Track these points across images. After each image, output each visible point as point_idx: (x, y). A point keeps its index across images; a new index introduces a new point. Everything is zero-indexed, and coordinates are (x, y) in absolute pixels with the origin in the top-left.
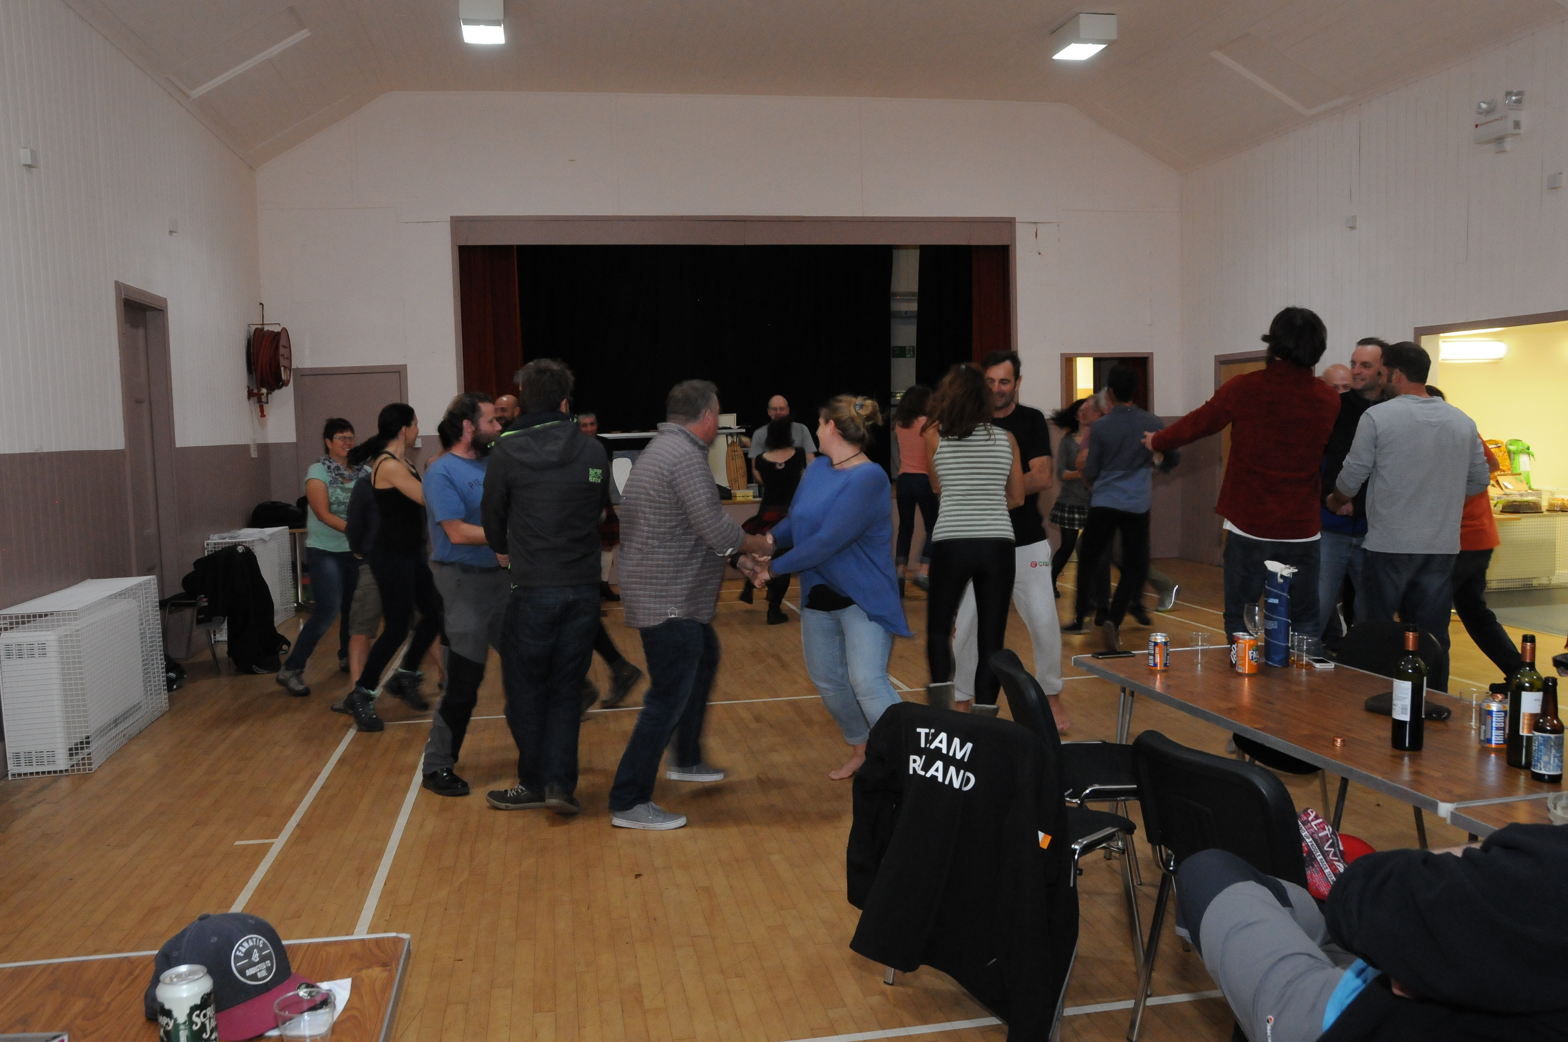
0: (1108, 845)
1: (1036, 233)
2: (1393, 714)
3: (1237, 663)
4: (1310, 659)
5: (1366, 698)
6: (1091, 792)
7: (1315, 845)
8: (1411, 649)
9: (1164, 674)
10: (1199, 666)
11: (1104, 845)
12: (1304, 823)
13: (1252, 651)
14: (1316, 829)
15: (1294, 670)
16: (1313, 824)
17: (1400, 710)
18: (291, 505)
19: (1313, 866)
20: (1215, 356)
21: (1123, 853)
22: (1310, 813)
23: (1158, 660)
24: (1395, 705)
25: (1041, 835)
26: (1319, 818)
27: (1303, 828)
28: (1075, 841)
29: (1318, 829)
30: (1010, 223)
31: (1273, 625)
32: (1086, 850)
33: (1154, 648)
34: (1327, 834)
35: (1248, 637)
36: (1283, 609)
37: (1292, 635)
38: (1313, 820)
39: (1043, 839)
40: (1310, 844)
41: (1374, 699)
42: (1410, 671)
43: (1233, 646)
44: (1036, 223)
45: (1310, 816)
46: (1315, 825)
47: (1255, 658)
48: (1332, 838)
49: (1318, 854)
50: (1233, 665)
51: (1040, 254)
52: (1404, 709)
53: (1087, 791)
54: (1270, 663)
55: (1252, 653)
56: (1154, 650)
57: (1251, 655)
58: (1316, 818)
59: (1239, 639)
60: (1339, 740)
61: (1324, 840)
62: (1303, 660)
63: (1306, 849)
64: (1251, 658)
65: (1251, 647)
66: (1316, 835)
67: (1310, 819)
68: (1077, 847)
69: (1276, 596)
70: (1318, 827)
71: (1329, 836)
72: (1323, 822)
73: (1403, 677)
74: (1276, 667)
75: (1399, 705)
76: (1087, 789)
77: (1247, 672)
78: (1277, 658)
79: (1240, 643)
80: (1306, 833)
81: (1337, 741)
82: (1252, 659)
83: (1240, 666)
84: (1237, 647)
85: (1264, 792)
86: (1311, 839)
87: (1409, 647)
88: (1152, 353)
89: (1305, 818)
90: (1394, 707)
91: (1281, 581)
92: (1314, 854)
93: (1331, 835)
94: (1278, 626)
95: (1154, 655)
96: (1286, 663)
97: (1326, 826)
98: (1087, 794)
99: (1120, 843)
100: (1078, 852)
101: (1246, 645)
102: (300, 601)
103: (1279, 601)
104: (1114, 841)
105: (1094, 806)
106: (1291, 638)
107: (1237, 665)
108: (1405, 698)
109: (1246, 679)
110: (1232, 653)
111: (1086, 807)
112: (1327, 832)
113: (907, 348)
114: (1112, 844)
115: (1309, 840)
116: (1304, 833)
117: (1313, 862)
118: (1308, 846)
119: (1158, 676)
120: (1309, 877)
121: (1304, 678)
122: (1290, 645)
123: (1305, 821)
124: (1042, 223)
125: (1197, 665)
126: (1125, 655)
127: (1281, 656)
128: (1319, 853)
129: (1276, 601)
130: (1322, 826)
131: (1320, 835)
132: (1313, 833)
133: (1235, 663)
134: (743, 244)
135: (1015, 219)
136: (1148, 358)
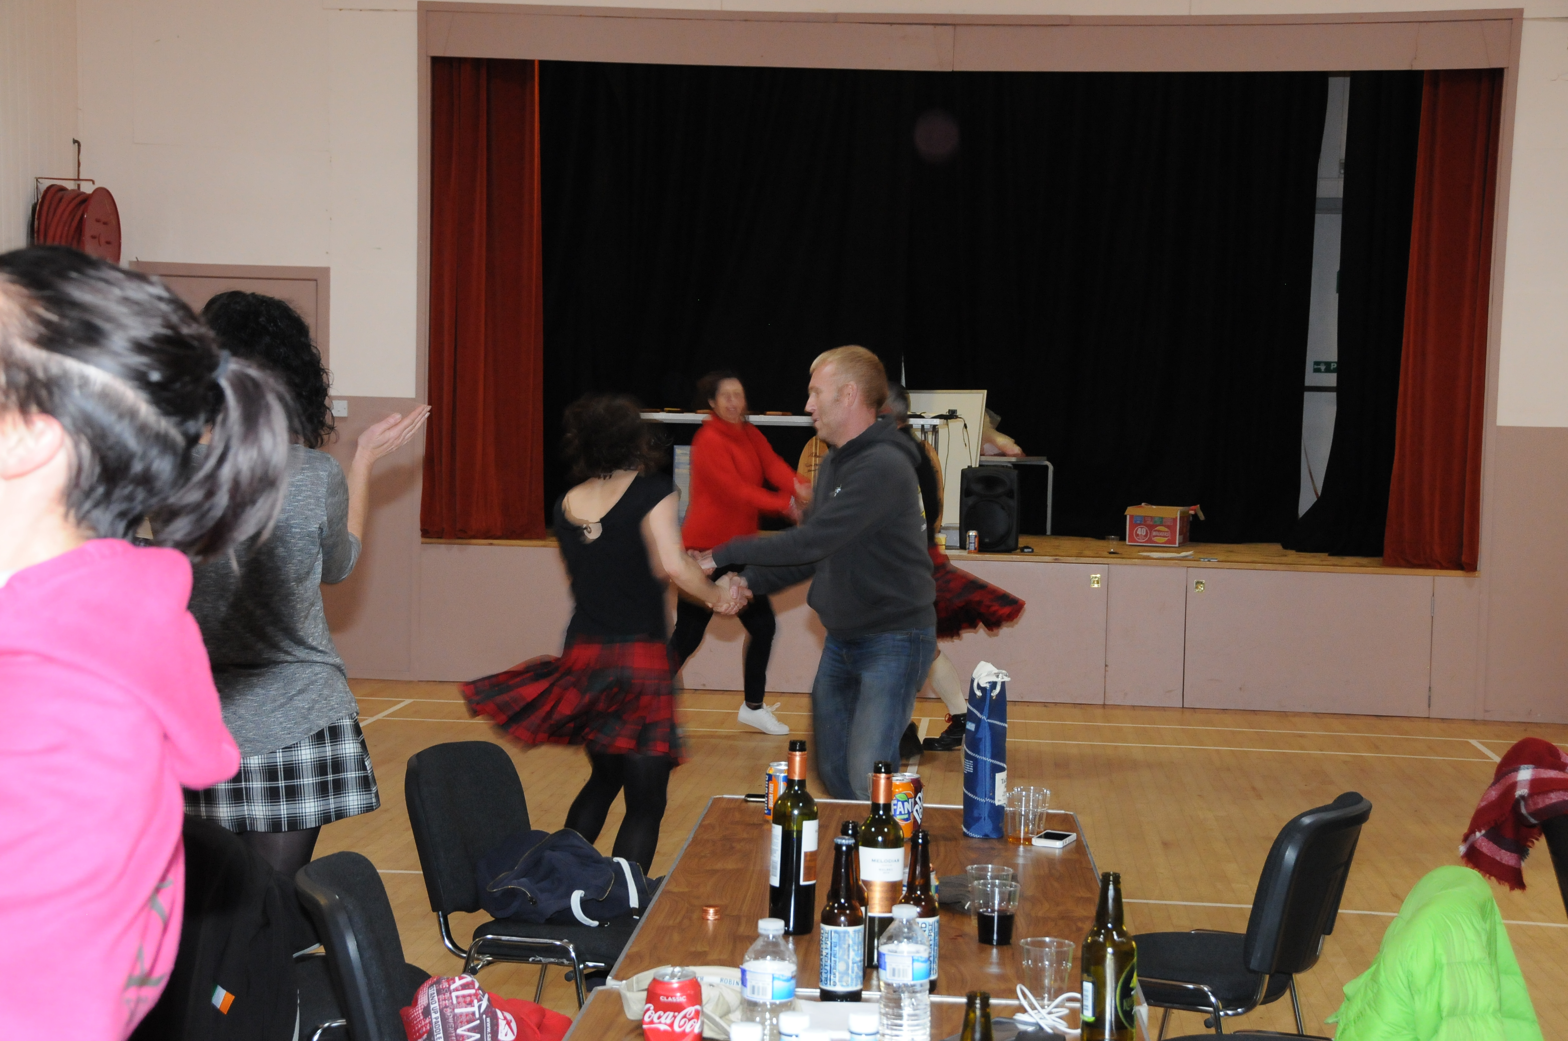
7: (440, 1023)
12: (440, 992)
16: (454, 994)
22: (455, 981)
25: (222, 992)
27: (436, 998)
29: (458, 1003)
30: (1509, 20)
34: (473, 1014)
38: (457, 990)
39: (225, 999)
40: (434, 1021)
45: (454, 983)
46: (457, 997)
48: (481, 1019)
58: (464, 987)
60: (711, 912)
61: (464, 1019)
63: (428, 1027)
66: (448, 1010)
67: (453, 987)
70: (462, 999)
71: (477, 1016)
80: (437, 1004)
81: (708, 912)
86: (438, 1015)
89: (446, 986)
92: (434, 1035)
93: (481, 1014)
94: (974, 769)
97: (478, 1002)
103: (976, 727)
108: (775, 851)
112: (475, 1009)
116: (433, 1006)
118: (431, 1023)
123: (443, 989)
128: (441, 1035)
129: (973, 728)
130: (468, 999)
131: (457, 1011)
132: (446, 1007)
134: (948, 69)
135: (1520, 11)
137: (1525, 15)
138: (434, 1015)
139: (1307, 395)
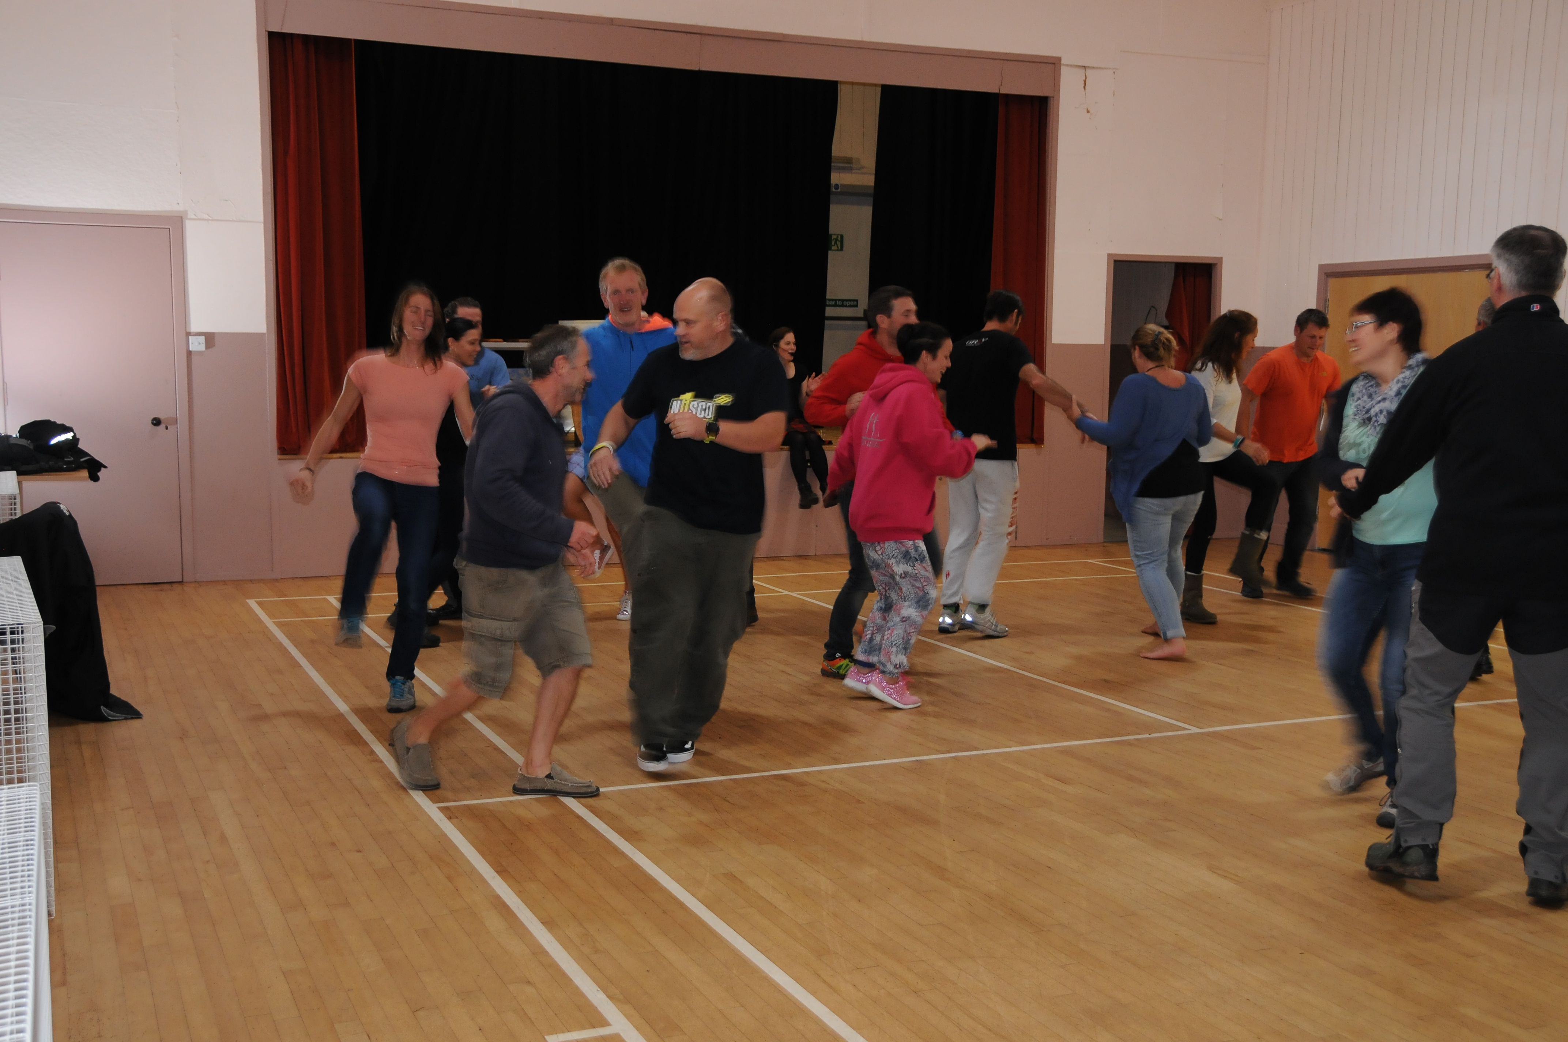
1: (1085, 81)
20: (1319, 265)
30: (1054, 64)
44: (1085, 67)
51: (1088, 112)
88: (1221, 259)
113: (834, 237)
124: (1092, 67)
134: (695, 68)
135: (1059, 59)
136: (1215, 264)
137: (1063, 62)
139: (827, 322)
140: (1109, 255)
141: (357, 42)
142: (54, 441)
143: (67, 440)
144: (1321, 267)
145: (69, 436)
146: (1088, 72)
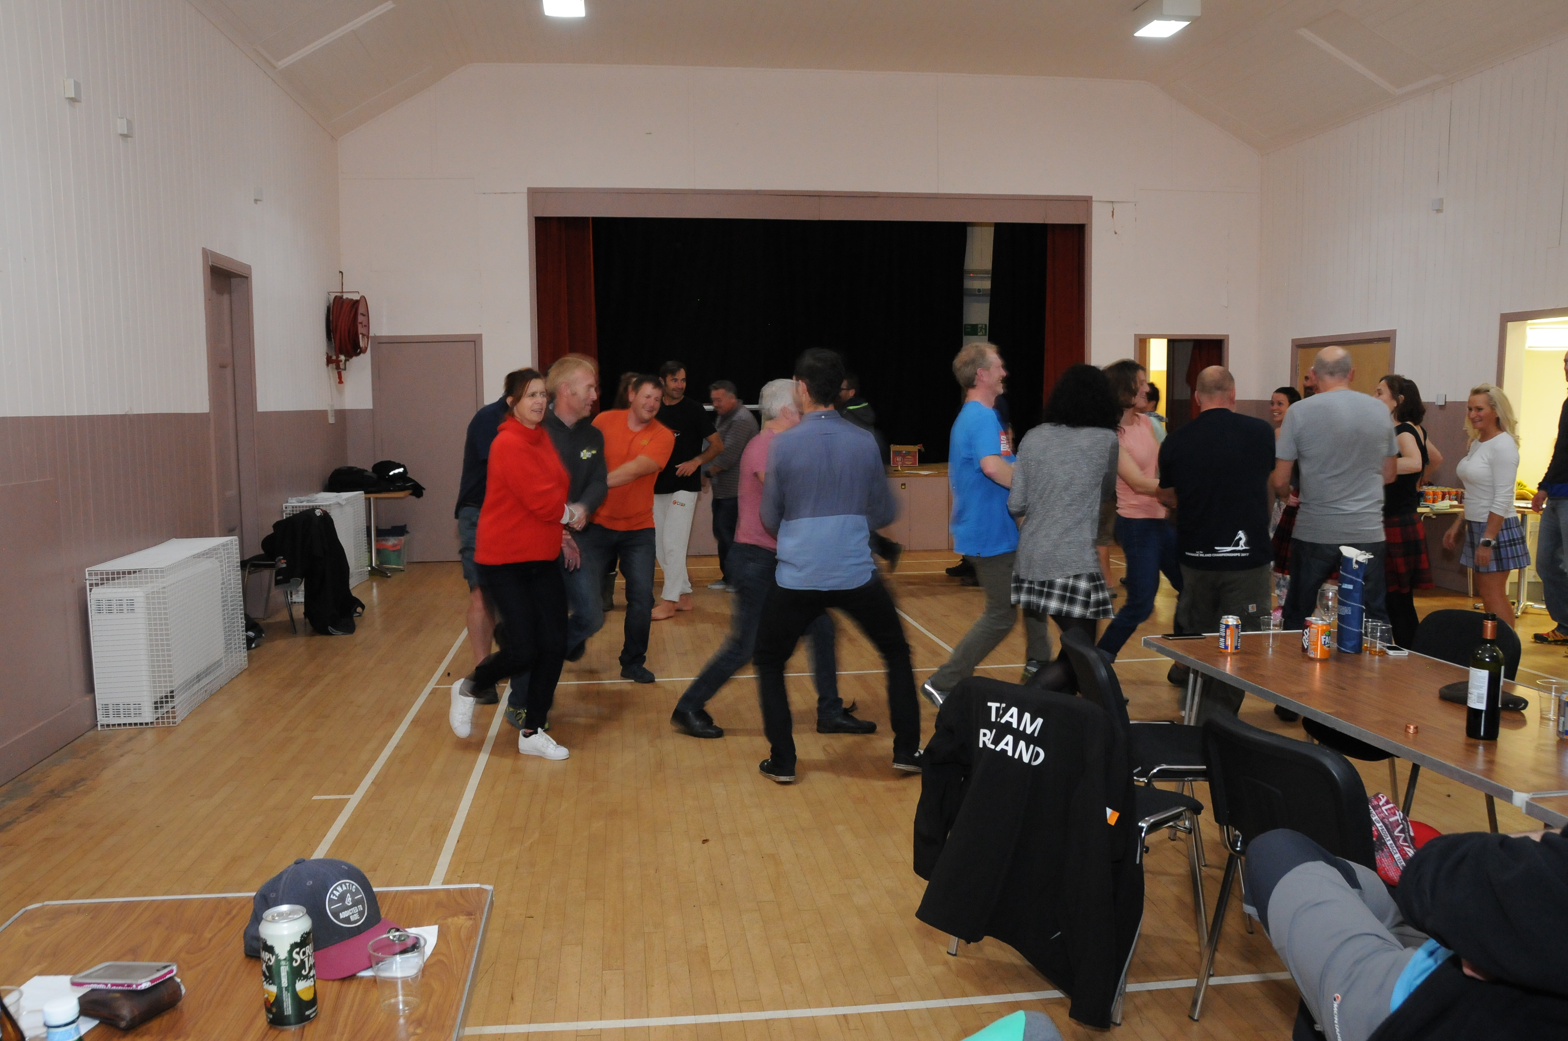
0: (1175, 823)
1: (1113, 212)
2: (1468, 702)
3: (1309, 648)
4: (1384, 646)
5: (1440, 686)
6: (1158, 771)
7: (1385, 830)
8: (1489, 638)
9: (1234, 657)
10: (1270, 649)
11: (1171, 824)
12: (1375, 808)
13: (1325, 637)
14: (1387, 814)
15: (1366, 656)
16: (1384, 808)
17: (1476, 698)
18: (367, 471)
19: (1382, 850)
20: (1292, 340)
21: (1190, 833)
22: (1381, 798)
23: (1229, 642)
24: (1470, 693)
25: (1109, 811)
26: (1390, 803)
27: (1374, 812)
28: (1142, 819)
29: (1389, 814)
30: (1086, 202)
31: (1346, 611)
32: (1153, 828)
33: (1226, 631)
34: (1398, 820)
35: (1320, 622)
36: (1357, 595)
37: (1365, 621)
38: (1383, 805)
39: (1111, 816)
40: (1380, 828)
41: (1448, 687)
42: (1487, 660)
43: (1306, 630)
44: (1113, 202)
45: (1381, 800)
46: (1386, 810)
47: (1327, 644)
48: (1402, 824)
49: (1387, 839)
50: (1305, 650)
51: (1116, 233)
52: (1480, 697)
53: (1155, 771)
54: (1343, 649)
55: (1325, 638)
56: (1226, 633)
57: (1323, 640)
58: (1387, 802)
59: (1312, 624)
60: (1412, 727)
61: (1395, 825)
62: (1376, 647)
63: (1376, 834)
64: (1323, 643)
65: (1323, 632)
66: (1387, 820)
67: (1381, 804)
68: (1144, 825)
69: (1350, 582)
70: (1389, 812)
71: (1400, 821)
72: (1394, 807)
73: (1480, 665)
74: (1348, 653)
75: (1476, 694)
76: (1154, 768)
77: (1319, 657)
78: (1350, 644)
79: (1313, 628)
80: (1377, 817)
81: (1409, 728)
82: (1325, 645)
83: (1312, 651)
84: (1309, 632)
85: (1336, 775)
86: (1381, 824)
87: (1487, 635)
88: (1228, 336)
89: (1376, 803)
90: (1469, 695)
91: (1356, 566)
92: (1384, 839)
93: (1401, 820)
94: (1352, 612)
95: (1225, 637)
96: (1359, 649)
97: (1397, 812)
98: (1155, 773)
99: (1187, 822)
100: (1144, 830)
101: (1318, 630)
102: (374, 565)
103: (1354, 587)
104: (1181, 820)
105: (1160, 785)
106: (1365, 624)
107: (1309, 650)
108: (1481, 687)
109: (1318, 664)
110: (1304, 637)
111: (1153, 785)
112: (1397, 817)
113: (979, 326)
114: (1180, 823)
115: (1379, 825)
116: (1375, 818)
117: (1383, 847)
118: (1378, 830)
119: (1229, 659)
120: (1378, 862)
121: (1377, 665)
122: (1363, 632)
123: (1375, 806)
124: (1119, 202)
125: (1268, 649)
126: (1196, 637)
127: (1354, 642)
128: (1389, 838)
129: (1350, 587)
130: (1392, 811)
131: (1391, 820)
132: (1384, 818)
133: (1307, 648)
135: (1091, 197)
136: (1224, 340)
137: (1093, 199)
138: (1378, 825)
140: (1135, 335)
141: (593, 218)
142: (391, 473)
143: (399, 473)
144: (1293, 341)
145: (401, 470)
146: (1115, 206)
